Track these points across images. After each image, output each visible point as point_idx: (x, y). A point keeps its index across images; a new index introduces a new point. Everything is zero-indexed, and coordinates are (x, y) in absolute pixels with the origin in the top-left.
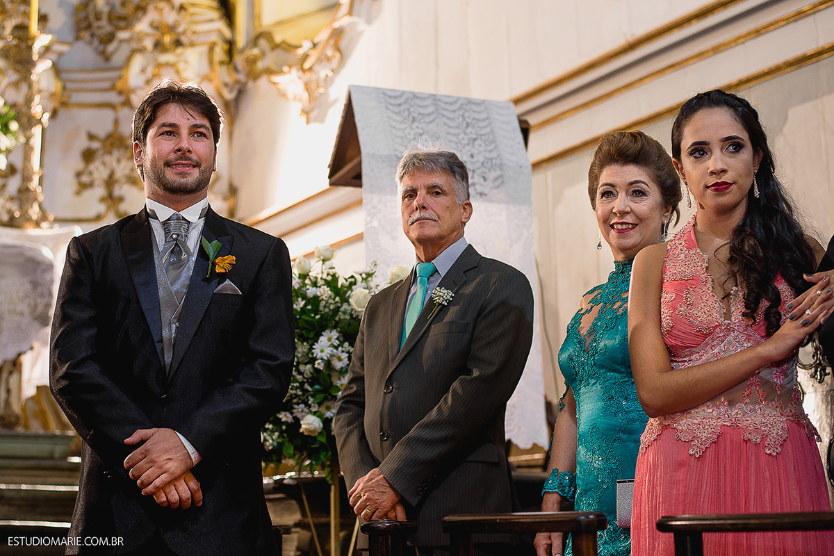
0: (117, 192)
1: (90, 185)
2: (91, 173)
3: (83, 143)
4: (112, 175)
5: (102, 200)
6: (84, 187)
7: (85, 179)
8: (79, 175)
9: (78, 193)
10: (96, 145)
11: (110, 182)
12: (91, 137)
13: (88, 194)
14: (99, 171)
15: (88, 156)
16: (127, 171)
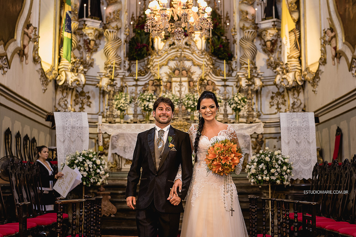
0: (280, 107)
1: (273, 105)
2: (273, 102)
3: (271, 95)
4: (278, 102)
5: (276, 109)
6: (272, 106)
7: (272, 104)
8: (270, 103)
9: (270, 107)
10: (274, 95)
11: (278, 104)
12: (273, 93)
13: (273, 107)
14: (275, 102)
15: (272, 98)
16: (282, 101)
